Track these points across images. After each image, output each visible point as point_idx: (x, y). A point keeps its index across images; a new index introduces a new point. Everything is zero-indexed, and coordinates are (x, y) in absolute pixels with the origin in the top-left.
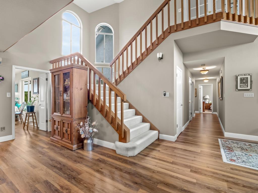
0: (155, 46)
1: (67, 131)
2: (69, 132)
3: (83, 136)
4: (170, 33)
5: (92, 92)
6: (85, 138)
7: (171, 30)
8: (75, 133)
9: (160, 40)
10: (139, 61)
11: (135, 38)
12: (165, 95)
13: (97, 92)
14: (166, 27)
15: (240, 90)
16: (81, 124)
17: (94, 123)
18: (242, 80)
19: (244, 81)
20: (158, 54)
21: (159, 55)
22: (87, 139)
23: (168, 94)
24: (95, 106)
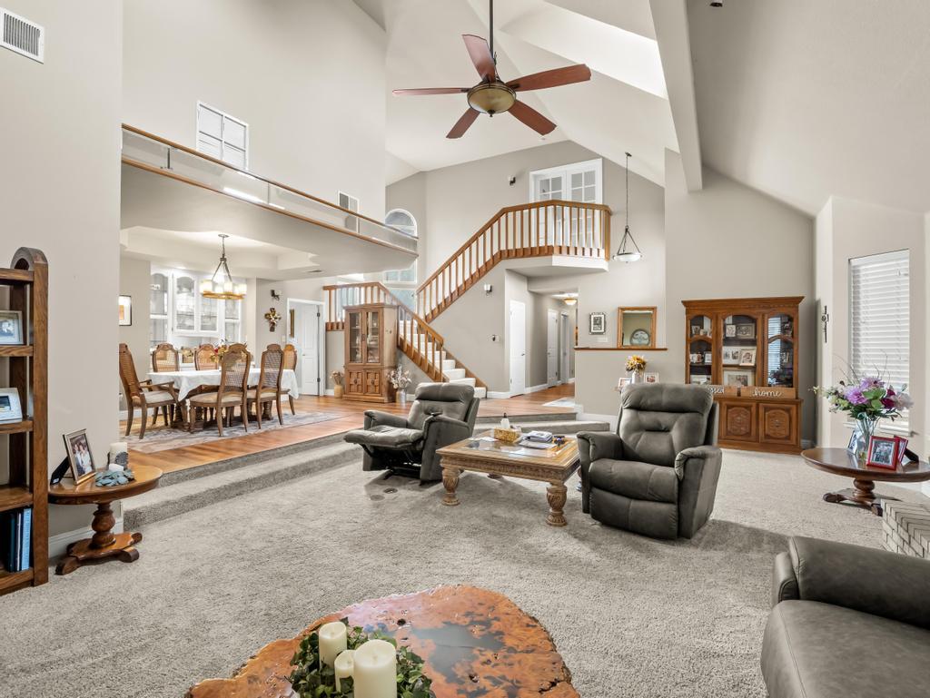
0: (482, 272)
1: (373, 383)
2: (377, 383)
3: (395, 387)
4: (501, 258)
5: (402, 334)
6: (397, 390)
7: (502, 255)
8: (385, 384)
9: (489, 266)
10: (460, 291)
11: (455, 257)
12: (494, 339)
13: (408, 335)
14: (496, 251)
15: (593, 334)
16: (393, 373)
17: (407, 373)
18: (595, 320)
19: (598, 322)
20: (485, 286)
21: (487, 287)
22: (401, 389)
23: (497, 338)
24: (405, 353)
